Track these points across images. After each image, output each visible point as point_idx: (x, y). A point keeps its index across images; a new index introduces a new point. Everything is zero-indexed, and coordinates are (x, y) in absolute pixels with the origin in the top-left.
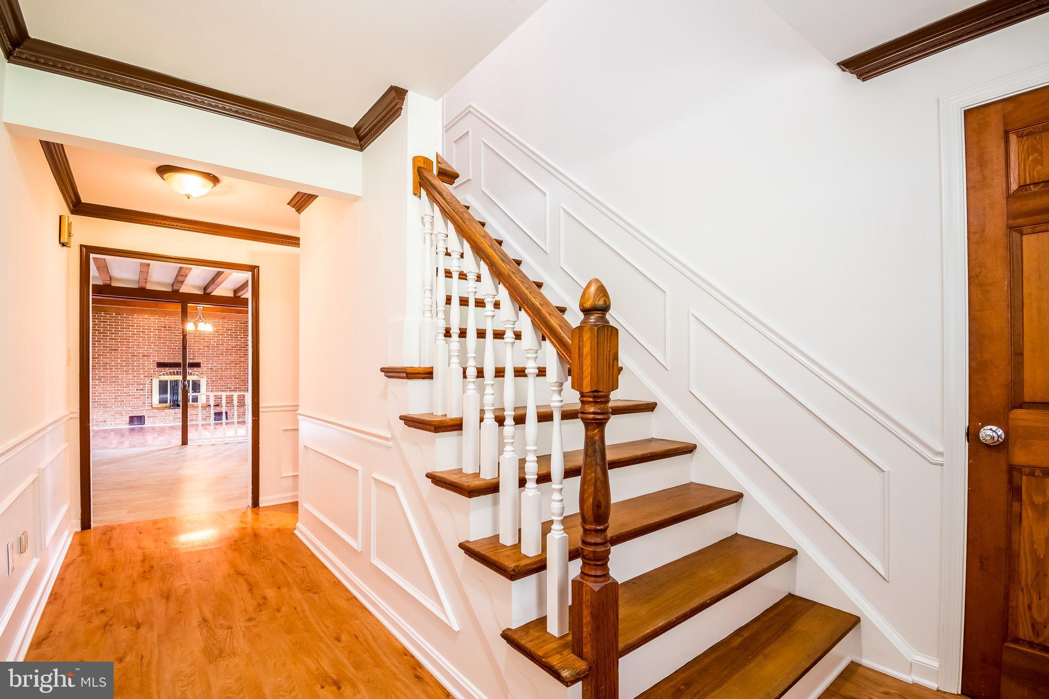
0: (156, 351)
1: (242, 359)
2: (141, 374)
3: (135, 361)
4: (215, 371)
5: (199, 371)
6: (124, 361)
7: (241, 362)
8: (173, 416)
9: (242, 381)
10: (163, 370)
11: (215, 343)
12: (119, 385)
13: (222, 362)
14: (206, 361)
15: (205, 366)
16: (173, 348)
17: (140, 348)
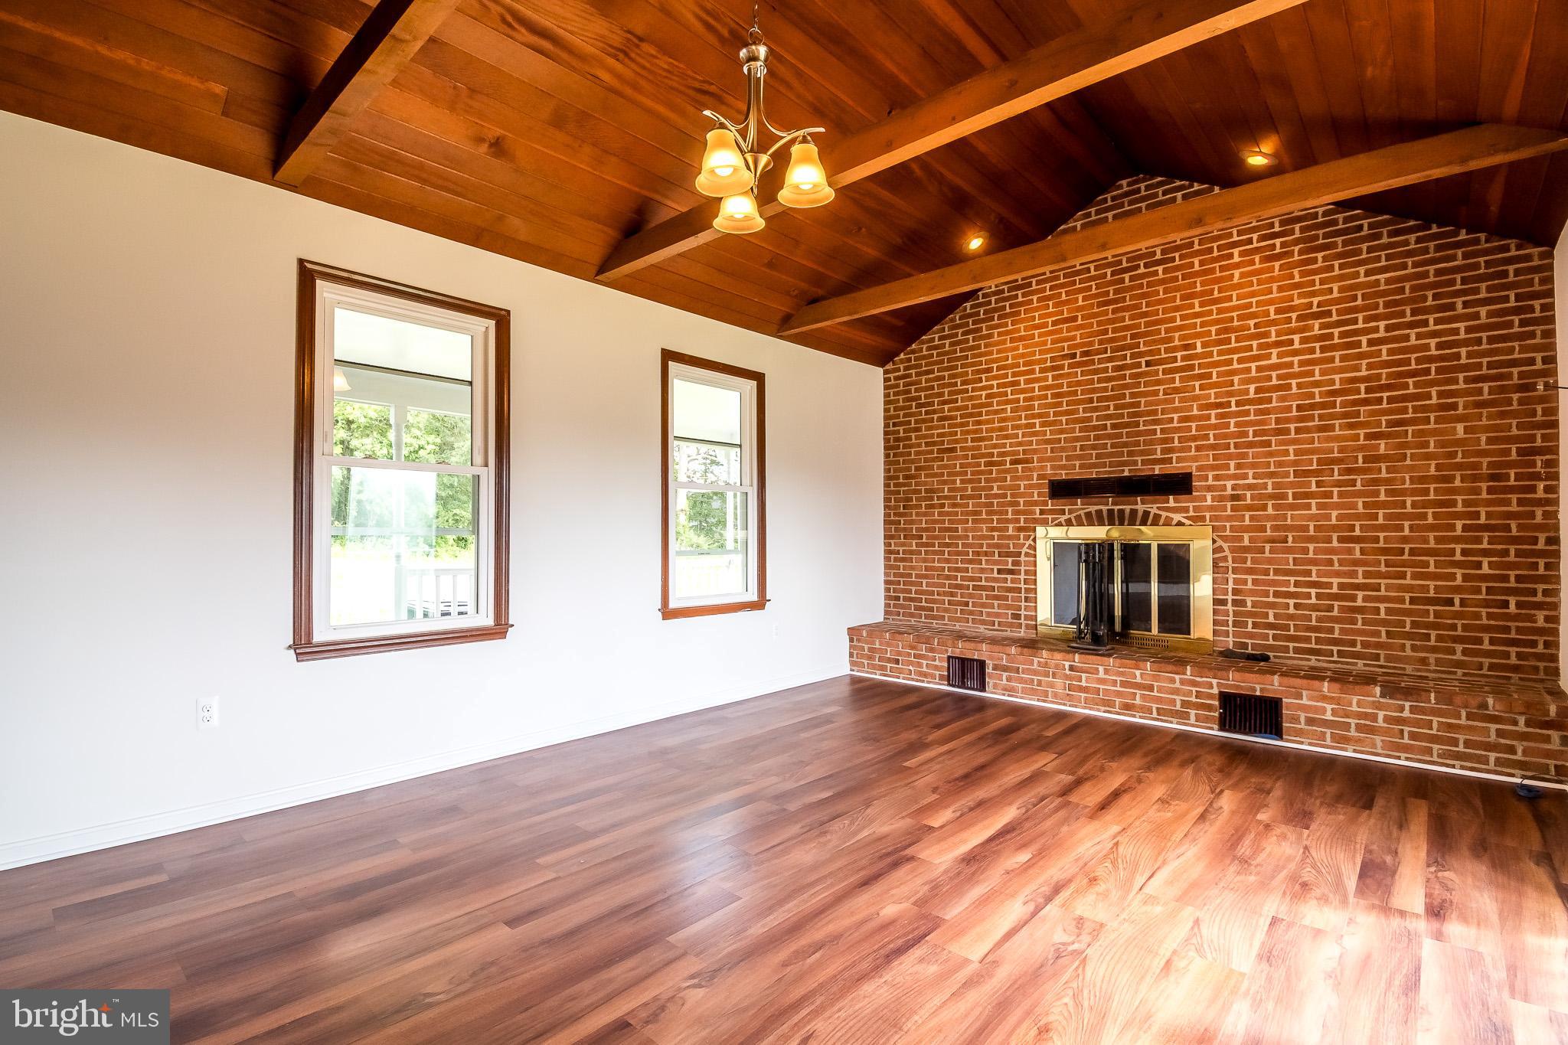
0: (1048, 442)
1: (1382, 447)
2: (1008, 521)
3: (995, 480)
4: (1249, 508)
5: (1186, 510)
6: (970, 481)
7: (1378, 459)
8: (1067, 677)
9: (1385, 551)
10: (1067, 508)
11: (1252, 388)
12: (958, 553)
13: (1280, 464)
14: (1213, 468)
15: (1209, 489)
16: (1095, 428)
17: (1006, 437)
